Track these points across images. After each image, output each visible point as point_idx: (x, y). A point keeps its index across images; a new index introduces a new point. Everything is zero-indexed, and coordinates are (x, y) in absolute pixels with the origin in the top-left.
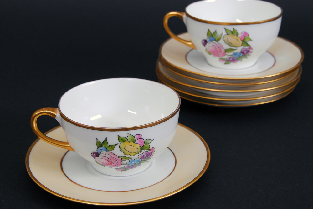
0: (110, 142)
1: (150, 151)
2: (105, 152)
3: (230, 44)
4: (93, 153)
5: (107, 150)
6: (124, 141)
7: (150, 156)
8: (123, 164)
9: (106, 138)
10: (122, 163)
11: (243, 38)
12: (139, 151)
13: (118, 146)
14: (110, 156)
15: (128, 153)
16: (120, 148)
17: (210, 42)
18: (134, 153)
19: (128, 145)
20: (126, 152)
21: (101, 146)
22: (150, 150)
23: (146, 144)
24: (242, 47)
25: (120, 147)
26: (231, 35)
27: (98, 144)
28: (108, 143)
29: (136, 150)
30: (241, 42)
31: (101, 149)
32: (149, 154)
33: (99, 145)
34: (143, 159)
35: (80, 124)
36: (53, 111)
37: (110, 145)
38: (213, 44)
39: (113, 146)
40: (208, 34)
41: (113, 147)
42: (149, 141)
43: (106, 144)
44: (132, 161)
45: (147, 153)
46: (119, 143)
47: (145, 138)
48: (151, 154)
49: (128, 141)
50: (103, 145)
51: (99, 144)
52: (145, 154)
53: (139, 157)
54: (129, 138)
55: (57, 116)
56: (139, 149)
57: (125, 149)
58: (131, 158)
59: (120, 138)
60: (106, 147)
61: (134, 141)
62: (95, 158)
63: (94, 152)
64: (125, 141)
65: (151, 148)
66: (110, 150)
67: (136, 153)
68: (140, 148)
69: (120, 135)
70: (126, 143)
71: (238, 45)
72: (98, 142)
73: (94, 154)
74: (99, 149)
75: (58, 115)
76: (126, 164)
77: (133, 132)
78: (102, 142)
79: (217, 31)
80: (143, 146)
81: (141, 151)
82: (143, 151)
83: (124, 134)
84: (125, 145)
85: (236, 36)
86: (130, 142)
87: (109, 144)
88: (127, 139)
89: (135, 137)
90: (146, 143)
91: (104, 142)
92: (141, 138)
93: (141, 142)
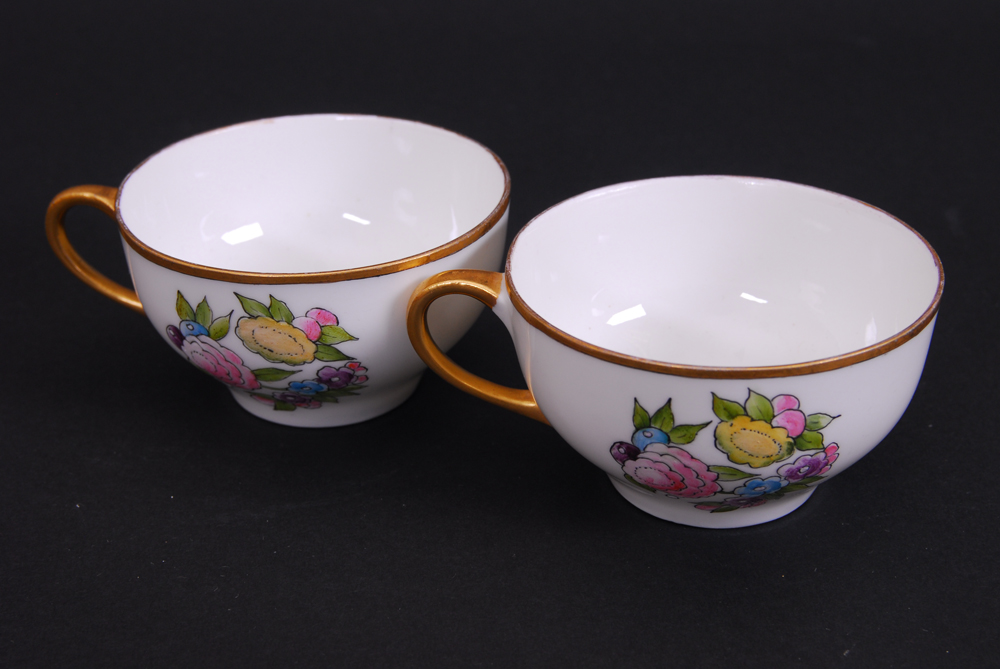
0: (683, 415)
1: (822, 455)
2: (661, 448)
3: (266, 351)
4: (619, 447)
5: (669, 441)
6: (732, 416)
7: (821, 470)
8: (722, 492)
9: (670, 400)
10: (719, 489)
11: (316, 333)
12: (784, 451)
13: (709, 430)
14: (676, 461)
15: (743, 457)
16: (716, 439)
17: (194, 338)
18: (766, 460)
19: (747, 431)
20: (737, 454)
21: (650, 427)
22: (824, 449)
23: (810, 430)
24: (318, 364)
25: (715, 436)
26: (266, 321)
27: (638, 419)
28: (673, 419)
29: (774, 449)
30: (310, 348)
31: (648, 434)
32: (819, 462)
33: (643, 421)
34: (792, 481)
35: (580, 343)
36: (485, 283)
37: (681, 426)
38: (204, 347)
39: (692, 431)
40: (179, 310)
41: (690, 431)
42: (824, 421)
43: (667, 420)
44: (754, 485)
45: (810, 461)
46: (716, 420)
47: (808, 408)
48: (826, 464)
49: (747, 415)
50: (655, 422)
51: (642, 418)
52: (803, 464)
53: (783, 471)
54: (753, 406)
55: (498, 301)
56: (785, 447)
57: (735, 441)
58: (751, 475)
59: (717, 403)
60: (667, 429)
61: (769, 418)
62: (624, 463)
63: (621, 444)
64: (738, 415)
65: (826, 443)
66: (681, 440)
67: (773, 458)
68: (790, 443)
69: (721, 394)
70: (739, 422)
71: (299, 358)
72: (638, 409)
73: (622, 450)
74: (640, 433)
75: (502, 297)
76: (733, 492)
77: (769, 387)
78: (652, 410)
79: (212, 303)
80: (800, 436)
81: (790, 451)
82: (797, 453)
83: (734, 391)
84: (734, 429)
85: (284, 324)
86: (753, 420)
87: (680, 419)
88: (745, 409)
89: (775, 403)
90: (812, 426)
91: (659, 412)
92: (796, 407)
93: (795, 423)
